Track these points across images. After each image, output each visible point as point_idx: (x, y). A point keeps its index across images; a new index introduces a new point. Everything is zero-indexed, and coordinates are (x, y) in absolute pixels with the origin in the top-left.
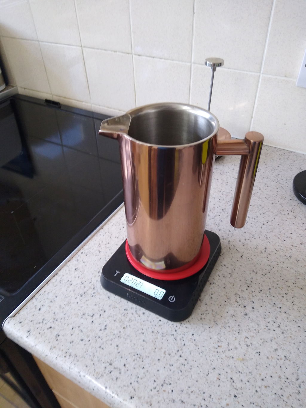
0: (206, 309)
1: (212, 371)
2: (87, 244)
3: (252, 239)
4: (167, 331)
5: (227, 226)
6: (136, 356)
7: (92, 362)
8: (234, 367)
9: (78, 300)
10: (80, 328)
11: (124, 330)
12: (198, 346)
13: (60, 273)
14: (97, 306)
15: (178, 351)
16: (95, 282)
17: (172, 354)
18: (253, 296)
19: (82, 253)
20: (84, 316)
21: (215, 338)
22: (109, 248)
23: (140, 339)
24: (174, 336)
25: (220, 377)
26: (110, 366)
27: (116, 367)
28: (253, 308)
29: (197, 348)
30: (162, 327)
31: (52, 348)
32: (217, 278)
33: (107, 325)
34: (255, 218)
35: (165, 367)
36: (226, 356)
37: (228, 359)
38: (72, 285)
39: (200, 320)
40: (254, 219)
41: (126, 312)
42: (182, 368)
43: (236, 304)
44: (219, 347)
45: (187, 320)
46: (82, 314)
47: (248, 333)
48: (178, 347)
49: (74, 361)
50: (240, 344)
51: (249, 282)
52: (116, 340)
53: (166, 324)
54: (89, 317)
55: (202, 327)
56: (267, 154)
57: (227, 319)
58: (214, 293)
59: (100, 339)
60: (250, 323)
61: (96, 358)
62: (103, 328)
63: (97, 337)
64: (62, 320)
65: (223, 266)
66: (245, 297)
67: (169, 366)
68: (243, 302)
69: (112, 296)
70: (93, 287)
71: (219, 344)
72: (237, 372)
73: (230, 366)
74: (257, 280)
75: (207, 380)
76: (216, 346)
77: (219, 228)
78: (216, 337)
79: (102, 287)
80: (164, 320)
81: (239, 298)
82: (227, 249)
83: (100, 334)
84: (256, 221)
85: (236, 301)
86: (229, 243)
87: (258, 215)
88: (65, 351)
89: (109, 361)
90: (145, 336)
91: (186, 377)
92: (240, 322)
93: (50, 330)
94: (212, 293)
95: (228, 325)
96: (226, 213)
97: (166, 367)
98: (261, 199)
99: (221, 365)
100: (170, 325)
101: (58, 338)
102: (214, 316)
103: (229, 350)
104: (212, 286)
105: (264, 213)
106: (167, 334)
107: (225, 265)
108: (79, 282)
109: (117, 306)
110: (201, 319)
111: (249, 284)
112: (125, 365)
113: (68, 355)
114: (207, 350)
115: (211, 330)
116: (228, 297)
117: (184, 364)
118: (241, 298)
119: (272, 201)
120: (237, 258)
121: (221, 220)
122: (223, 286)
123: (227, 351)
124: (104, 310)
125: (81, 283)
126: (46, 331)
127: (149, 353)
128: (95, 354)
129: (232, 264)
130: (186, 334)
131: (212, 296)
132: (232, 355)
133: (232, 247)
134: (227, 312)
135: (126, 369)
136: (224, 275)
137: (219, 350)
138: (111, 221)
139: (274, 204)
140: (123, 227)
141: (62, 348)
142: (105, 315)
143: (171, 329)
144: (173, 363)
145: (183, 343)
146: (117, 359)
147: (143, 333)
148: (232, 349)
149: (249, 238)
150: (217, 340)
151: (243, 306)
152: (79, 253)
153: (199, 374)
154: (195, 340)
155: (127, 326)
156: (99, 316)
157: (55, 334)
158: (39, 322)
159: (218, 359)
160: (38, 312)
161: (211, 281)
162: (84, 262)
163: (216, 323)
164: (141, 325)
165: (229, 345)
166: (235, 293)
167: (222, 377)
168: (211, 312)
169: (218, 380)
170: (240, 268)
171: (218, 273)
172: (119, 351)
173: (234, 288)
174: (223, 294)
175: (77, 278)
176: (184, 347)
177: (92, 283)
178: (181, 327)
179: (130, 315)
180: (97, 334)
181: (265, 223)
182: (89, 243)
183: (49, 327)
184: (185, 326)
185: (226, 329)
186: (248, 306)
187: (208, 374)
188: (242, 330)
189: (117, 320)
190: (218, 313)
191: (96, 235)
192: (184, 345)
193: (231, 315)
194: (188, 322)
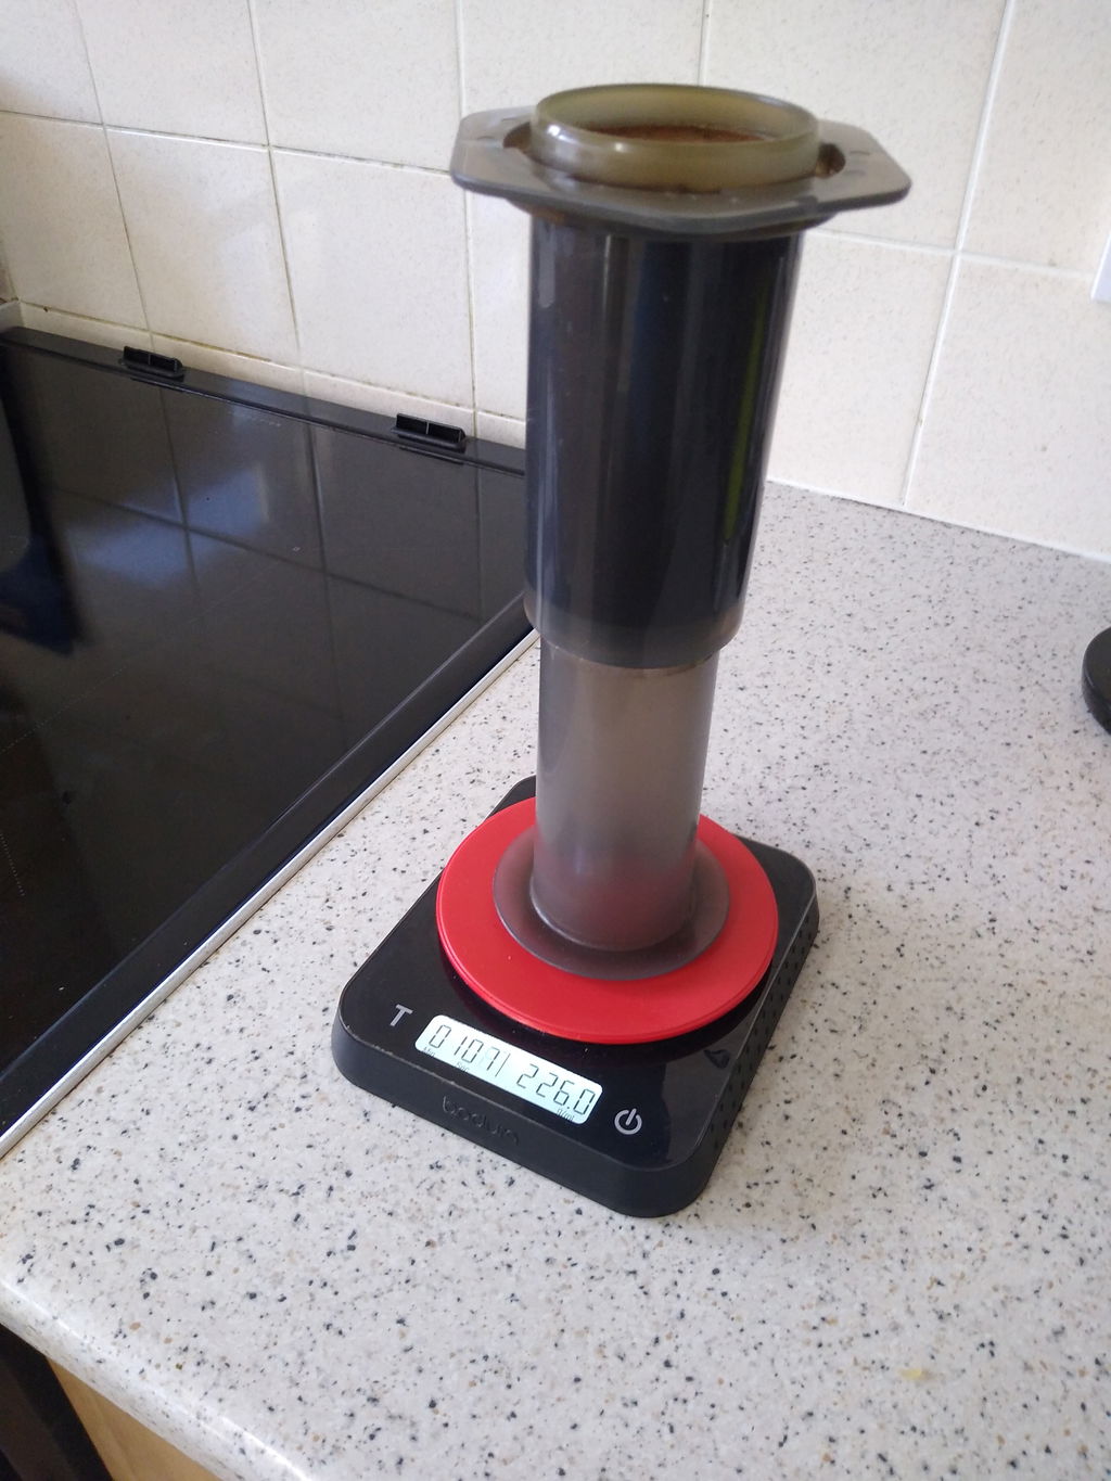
0: (766, 1166)
1: (802, 1427)
2: (278, 897)
3: (935, 881)
4: (609, 1257)
5: (835, 830)
6: (483, 1365)
7: (296, 1392)
8: (889, 1405)
9: (236, 1126)
10: (243, 1246)
11: (429, 1250)
12: (739, 1319)
13: (164, 1014)
14: (317, 1153)
15: (657, 1341)
16: (310, 1050)
17: (634, 1356)
18: (953, 1110)
19: (257, 932)
20: (261, 1194)
21: (809, 1283)
22: (370, 915)
23: (496, 1292)
24: (640, 1280)
25: (835, 1452)
26: (370, 1405)
27: (394, 1411)
28: (957, 1159)
29: (734, 1327)
30: (587, 1238)
31: (126, 1329)
32: (804, 1035)
33: (358, 1232)
34: (946, 800)
35: (602, 1413)
36: (856, 1362)
37: (867, 1373)
38: (214, 1064)
39: (745, 1210)
40: (942, 804)
41: (436, 1176)
42: (677, 1414)
43: (889, 1145)
44: (827, 1326)
45: (690, 1210)
46: (253, 1182)
47: (940, 1262)
48: (656, 1323)
49: (215, 1384)
50: (910, 1311)
51: (934, 1054)
52: (397, 1294)
53: (602, 1225)
54: (283, 1195)
55: (754, 1238)
56: (977, 561)
57: (853, 1206)
58: (798, 1097)
59: (328, 1292)
60: (949, 1220)
61: (313, 1375)
62: (343, 1243)
63: (317, 1283)
64: (168, 1212)
65: (830, 986)
66: (923, 1115)
67: (619, 1404)
68: (913, 1134)
69: (381, 1108)
70: (299, 1073)
71: (825, 1311)
72: (903, 1428)
73: (876, 1405)
74: (965, 1043)
75: (781, 1465)
76: (815, 1321)
77: (806, 836)
78: (811, 1282)
79: (337, 1073)
80: (595, 1211)
81: (896, 1118)
82: (841, 921)
83: (328, 1269)
84: (947, 810)
85: (886, 1132)
86: (847, 898)
87: (956, 790)
88: (179, 1342)
89: (365, 1385)
90: (518, 1278)
91: (692, 1452)
92: (906, 1218)
93: (116, 1250)
94: (788, 1098)
95: (858, 1229)
96: (830, 778)
97: (608, 1412)
98: (962, 726)
99: (836, 1398)
100: (622, 1232)
101: (152, 1287)
102: (800, 1195)
103: (867, 1335)
104: (786, 1068)
105: (977, 783)
106: (609, 1271)
107: (833, 984)
108: (242, 1049)
109: (402, 1151)
110: (748, 1205)
111: (935, 1061)
112: (433, 1405)
113: (192, 1357)
114: (777, 1336)
115: (792, 1250)
116: (854, 1115)
117: (682, 1396)
118: (906, 1117)
119: (1004, 734)
120: (883, 956)
121: (813, 805)
122: (833, 1068)
123: (859, 1341)
124: (345, 1169)
125: (252, 1056)
126: (101, 1255)
127: (537, 1352)
128: (309, 1356)
129: (864, 979)
130: (689, 1268)
131: (790, 1109)
132: (879, 1356)
133: (859, 913)
134: (854, 1177)
135: (441, 1419)
136: (834, 1023)
137: (827, 1334)
138: (376, 804)
139: (1014, 749)
140: (426, 832)
141: (169, 1330)
142: (350, 1188)
143: (624, 1249)
144: (636, 1393)
145: (677, 1307)
146: (400, 1377)
147: (509, 1266)
148: (880, 1333)
149: (924, 878)
150: (818, 1292)
151: (915, 1153)
152: (246, 933)
153: (745, 1438)
154: (724, 1294)
155: (441, 1236)
156: (322, 1194)
157: (137, 1268)
158: (71, 1217)
159: (826, 1376)
160: (69, 1173)
161: (780, 1050)
162: (264, 969)
163: (810, 1221)
164: (501, 1231)
165: (868, 1316)
166: (880, 1099)
167: (843, 1451)
168: (786, 1177)
169: (827, 1464)
170: (894, 996)
171: (810, 1015)
172: (407, 1343)
173: (874, 1076)
174: (831, 1104)
175: (235, 1035)
176: (681, 1327)
177: (298, 1054)
178: (666, 1239)
179: (453, 1189)
180: (315, 1270)
181: (984, 818)
182: (285, 890)
183: (116, 1238)
184: (682, 1234)
185: (850, 1248)
186: (935, 1151)
187: (785, 1438)
188: (916, 1252)
189: (400, 1211)
190: (816, 1181)
191: (314, 862)
192: (682, 1315)
193: (871, 1187)
194: (693, 1219)
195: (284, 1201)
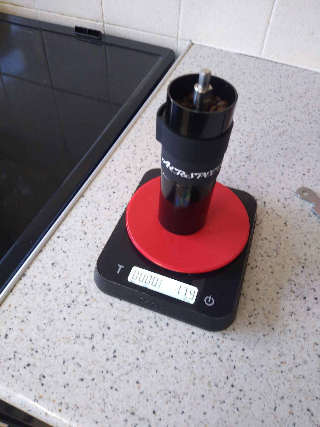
0: (254, 308)
1: (281, 403)
2: (64, 223)
3: (293, 197)
4: (206, 349)
5: (257, 181)
6: (169, 395)
7: (104, 415)
8: (307, 391)
9: (64, 314)
10: (75, 361)
11: (143, 354)
12: (254, 366)
13: (29, 273)
14: (96, 321)
15: (228, 378)
16: (86, 282)
17: (221, 385)
18: (312, 281)
19: (58, 237)
20: (78, 340)
21: (275, 350)
22: (99, 227)
23: (169, 367)
24: (218, 356)
25: (293, 410)
26: (132, 416)
27: (141, 417)
28: (316, 299)
29: (253, 370)
30: (197, 343)
31: (37, 399)
32: (259, 259)
33: (116, 350)
34: (292, 166)
35: (213, 407)
36: (294, 377)
37: (299, 380)
38: (52, 291)
39: (249, 326)
40: (291, 168)
41: (140, 325)
42: (239, 404)
43: (293, 296)
44: (283, 365)
45: (231, 327)
46: (74, 336)
47: (316, 337)
48: (226, 372)
49: (75, 416)
50: (309, 355)
51: (303, 261)
52: (134, 372)
53: (202, 337)
54: (87, 339)
55: (254, 336)
56: (289, 76)
57: (285, 320)
58: (260, 281)
59: (109, 375)
60: (317, 321)
61: (110, 407)
62: (111, 355)
63: (105, 372)
64: (45, 351)
65: (264, 240)
66: (303, 284)
67: (218, 403)
68: (300, 291)
69: (116, 301)
70: (84, 290)
71: (282, 359)
72: (313, 398)
73: (303, 391)
74: (312, 256)
75: (276, 417)
76: (279, 363)
77: (248, 183)
78: (275, 349)
79: (98, 290)
80: (199, 331)
81: (294, 286)
82: (264, 215)
83: (108, 366)
84: (293, 170)
85: (291, 291)
86: (265, 206)
87: (295, 163)
88: (58, 401)
89: (129, 409)
90: (176, 361)
91: (246, 417)
92: (303, 322)
93: (28, 368)
94: (257, 282)
95: (288, 328)
96: (252, 161)
97: (215, 406)
98: (293, 138)
99: (290, 390)
100: (209, 339)
101: (44, 381)
102: (267, 318)
103: (297, 366)
104: (255, 271)
105: (301, 159)
106: (207, 354)
107: (266, 239)
108: (61, 284)
109: (127, 317)
110: (250, 324)
111: (303, 263)
112: (154, 412)
113: (64, 406)
114: (267, 371)
115: (268, 338)
116: (280, 286)
117: (239, 397)
118: (297, 286)
119: (308, 140)
120: (280, 226)
121: (248, 172)
122: (270, 270)
123: (294, 369)
124: (107, 326)
125: (65, 286)
126: (22, 371)
127: (187, 388)
128: (107, 400)
129: (275, 235)
130: (234, 350)
131: (259, 286)
132: (301, 373)
133: (270, 211)
134: (283, 309)
135: (158, 418)
136: (268, 253)
137: (284, 367)
138: (94, 183)
139: (312, 145)
140: (114, 193)
141: (53, 397)
142: (110, 333)
143: (211, 345)
144: (224, 398)
145: (232, 364)
146: (141, 404)
147: (172, 357)
148: (301, 365)
149: (290, 196)
150: (278, 353)
151: (302, 298)
152: (54, 238)
153: (263, 409)
154: (247, 358)
155: (146, 348)
156: (101, 337)
157: (37, 375)
158: (8, 357)
159: (286, 383)
160: (4, 340)
161: (252, 265)
162: (64, 252)
163: (272, 327)
164: (167, 344)
165: (296, 359)
166: (288, 279)
167: (296, 409)
168: (261, 312)
169: (291, 415)
170: (286, 241)
171: (259, 251)
172: (141, 390)
173: (284, 271)
174: (272, 283)
175: (57, 278)
176: (235, 372)
177: (82, 284)
178: (224, 340)
179: (148, 330)
180: (103, 367)
181: (306, 172)
182: (67, 220)
183: (27, 363)
184: (230, 337)
185: (286, 335)
186: (308, 296)
187: (276, 407)
188: (308, 334)
189: (130, 340)
190: (271, 312)
191: (75, 208)
192: (235, 367)
193: (290, 312)
194: (233, 331)
195: (87, 341)
